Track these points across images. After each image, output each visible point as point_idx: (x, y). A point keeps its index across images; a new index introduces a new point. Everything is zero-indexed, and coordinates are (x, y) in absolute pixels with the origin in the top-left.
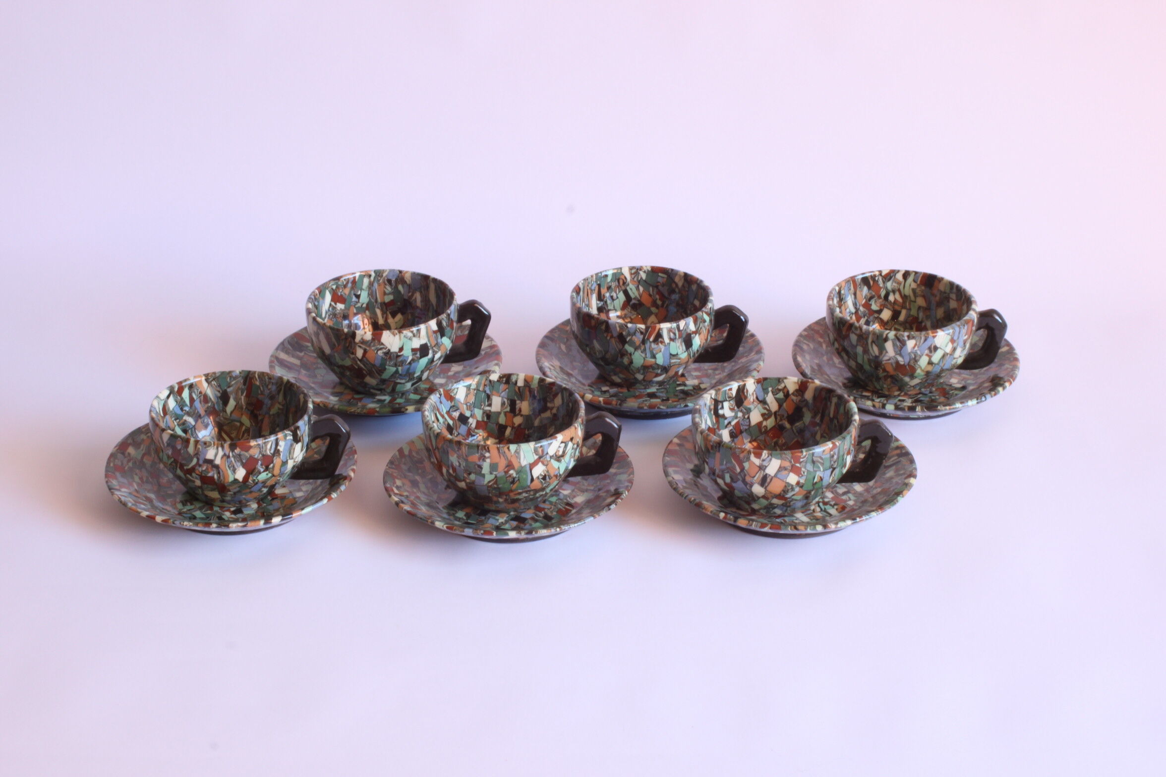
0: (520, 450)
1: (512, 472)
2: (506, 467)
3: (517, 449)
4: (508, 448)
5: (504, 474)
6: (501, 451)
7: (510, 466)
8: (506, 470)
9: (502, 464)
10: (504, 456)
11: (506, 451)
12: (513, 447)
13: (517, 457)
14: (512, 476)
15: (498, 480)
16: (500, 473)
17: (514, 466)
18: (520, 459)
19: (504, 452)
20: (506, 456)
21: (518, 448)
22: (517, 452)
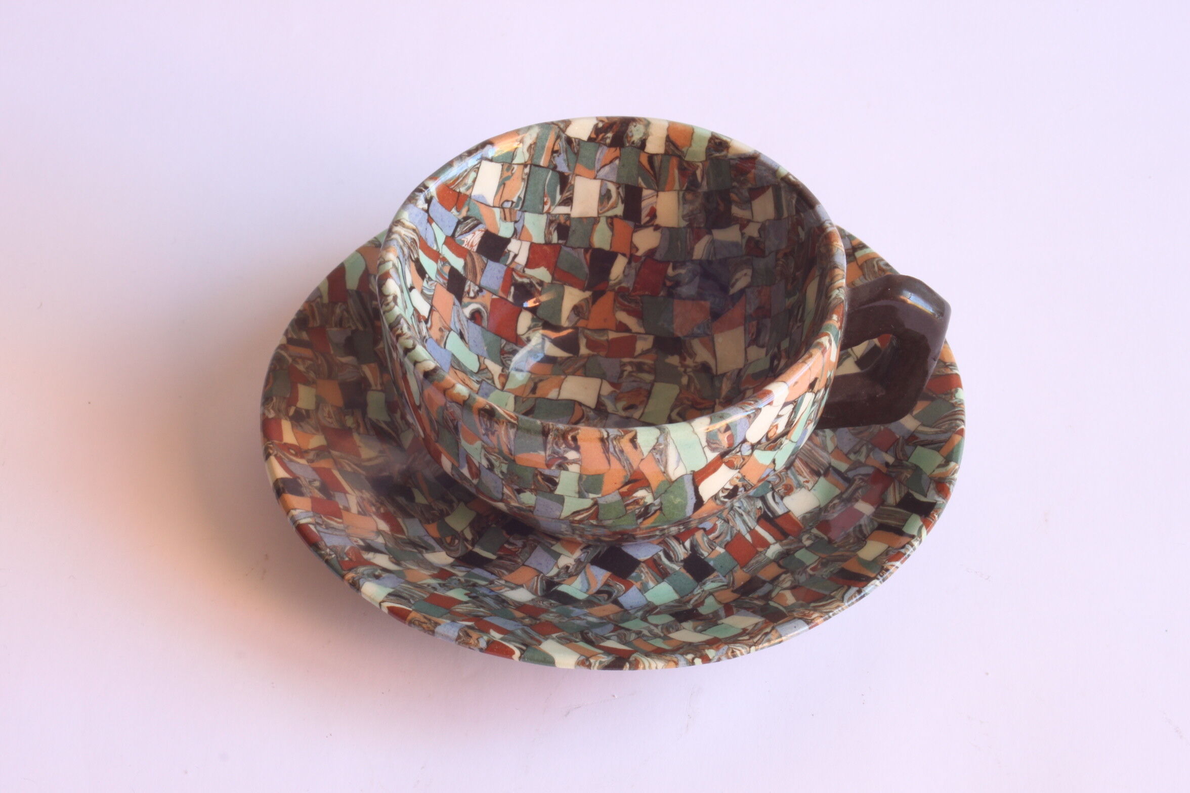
0: (666, 446)
1: (640, 493)
2: (626, 484)
3: (658, 443)
4: (633, 441)
5: (615, 497)
6: (611, 450)
7: (636, 480)
8: (625, 489)
9: (615, 475)
10: (620, 460)
11: (625, 444)
12: (646, 436)
13: (658, 461)
14: (641, 502)
15: (601, 512)
16: (610, 496)
17: (647, 481)
18: (666, 467)
19: (622, 451)
20: (627, 459)
21: (661, 440)
22: (659, 450)
